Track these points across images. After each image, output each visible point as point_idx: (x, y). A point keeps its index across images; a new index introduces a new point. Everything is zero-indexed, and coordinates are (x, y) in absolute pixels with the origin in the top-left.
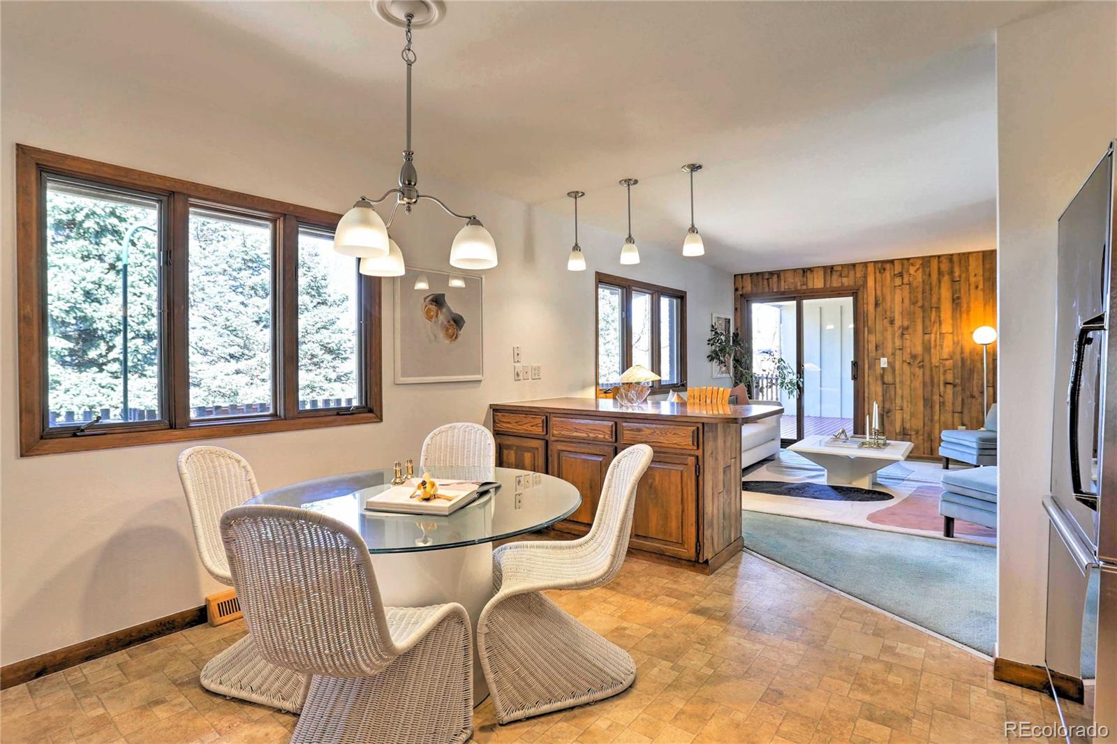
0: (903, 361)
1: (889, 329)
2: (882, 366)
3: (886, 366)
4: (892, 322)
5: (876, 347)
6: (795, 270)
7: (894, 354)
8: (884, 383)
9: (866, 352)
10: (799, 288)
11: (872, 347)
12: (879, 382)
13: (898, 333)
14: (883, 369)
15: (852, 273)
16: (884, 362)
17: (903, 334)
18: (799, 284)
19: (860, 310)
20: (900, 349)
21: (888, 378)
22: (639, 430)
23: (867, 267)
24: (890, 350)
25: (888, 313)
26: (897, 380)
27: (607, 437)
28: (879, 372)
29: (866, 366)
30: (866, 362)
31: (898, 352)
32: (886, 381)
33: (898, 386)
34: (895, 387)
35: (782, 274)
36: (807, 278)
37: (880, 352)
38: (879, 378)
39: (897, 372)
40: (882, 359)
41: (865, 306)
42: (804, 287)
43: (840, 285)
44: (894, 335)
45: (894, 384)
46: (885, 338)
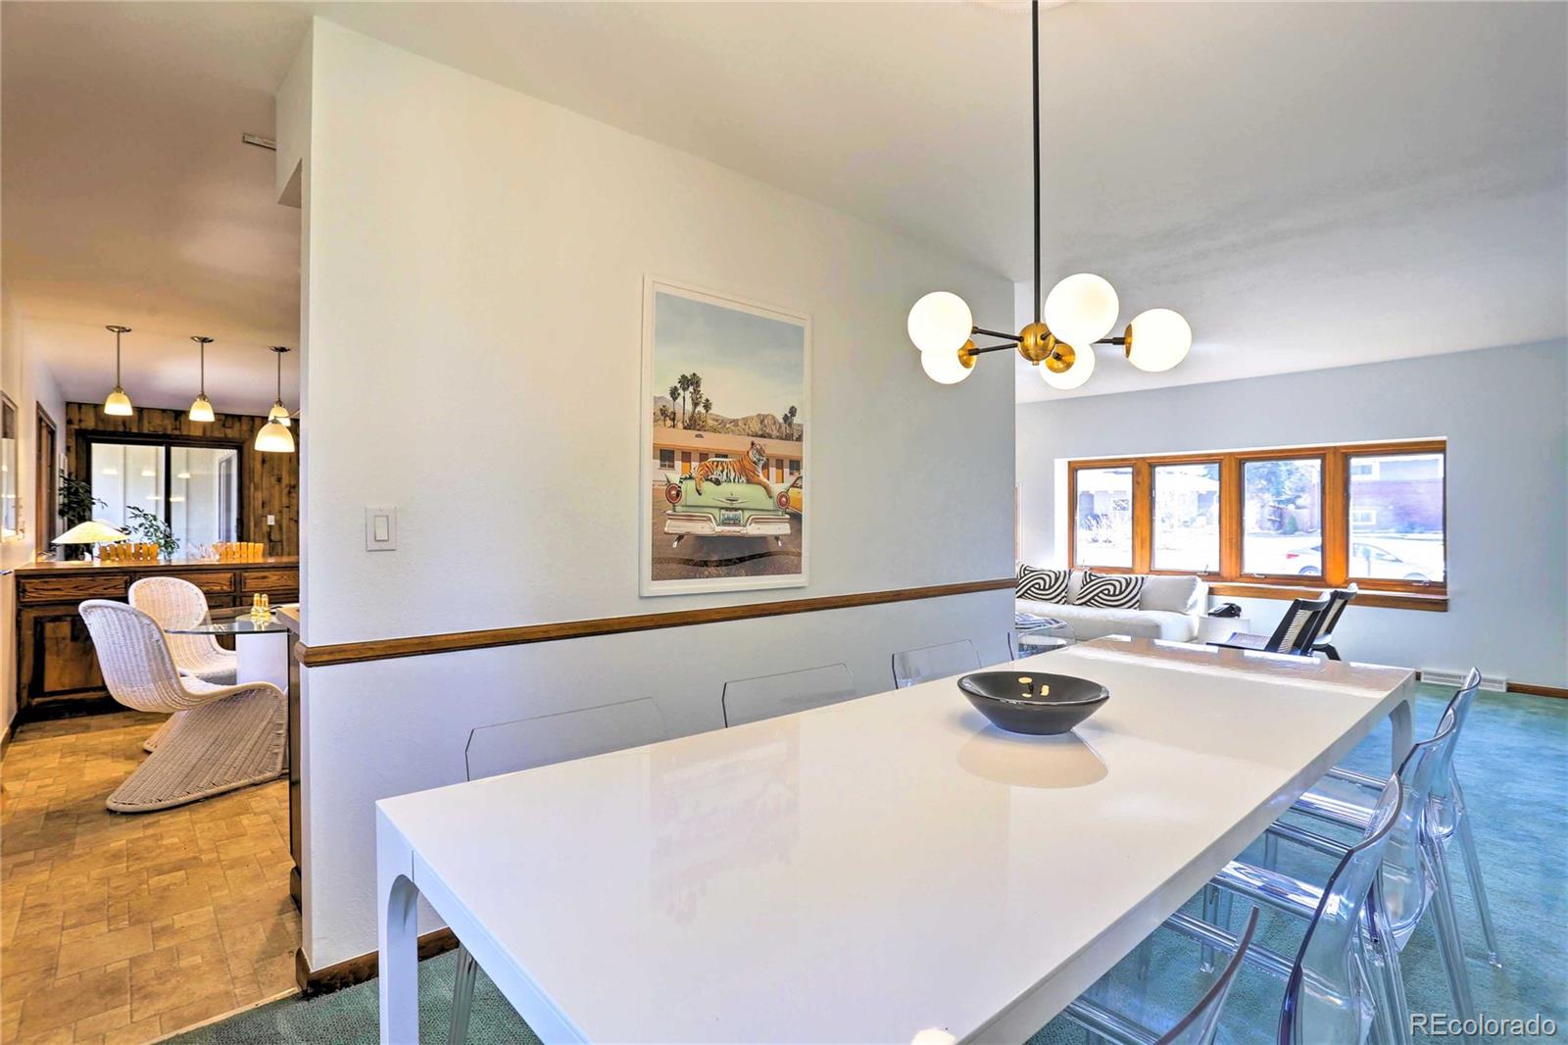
0: (290, 519)
1: (277, 487)
2: (269, 523)
3: (273, 523)
4: (279, 480)
5: (263, 504)
6: (164, 411)
7: (281, 512)
8: (271, 541)
9: (251, 509)
10: (169, 432)
11: (259, 503)
12: (266, 540)
13: (285, 491)
14: (270, 526)
15: (237, 425)
16: (271, 520)
17: (290, 492)
18: (169, 427)
19: (246, 465)
20: (287, 507)
21: (275, 536)
22: (264, 578)
23: (253, 421)
24: (277, 508)
25: (276, 471)
26: (285, 537)
27: (225, 588)
28: (265, 529)
29: (252, 524)
30: (252, 518)
31: (285, 510)
32: (273, 538)
33: (285, 543)
34: (282, 545)
35: (145, 413)
36: (180, 422)
37: (266, 509)
38: (266, 534)
39: (284, 529)
40: (269, 517)
41: (251, 462)
42: (177, 433)
43: (223, 435)
44: (281, 492)
45: (281, 541)
46: (271, 495)
